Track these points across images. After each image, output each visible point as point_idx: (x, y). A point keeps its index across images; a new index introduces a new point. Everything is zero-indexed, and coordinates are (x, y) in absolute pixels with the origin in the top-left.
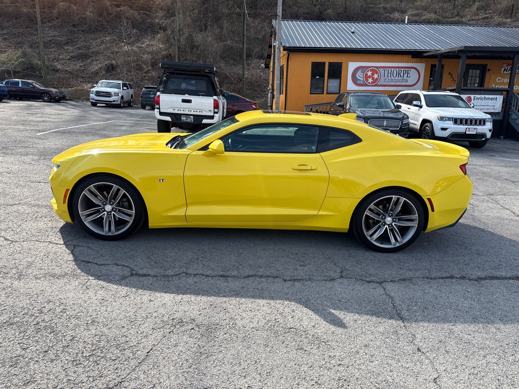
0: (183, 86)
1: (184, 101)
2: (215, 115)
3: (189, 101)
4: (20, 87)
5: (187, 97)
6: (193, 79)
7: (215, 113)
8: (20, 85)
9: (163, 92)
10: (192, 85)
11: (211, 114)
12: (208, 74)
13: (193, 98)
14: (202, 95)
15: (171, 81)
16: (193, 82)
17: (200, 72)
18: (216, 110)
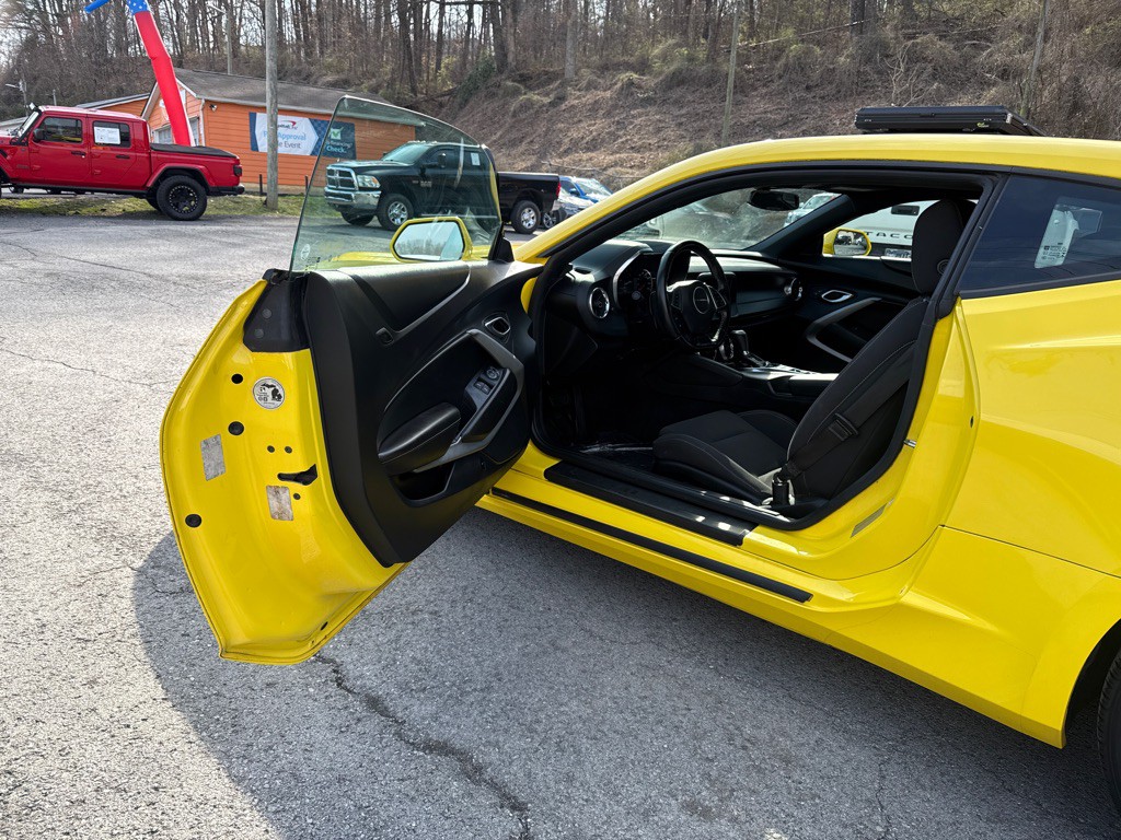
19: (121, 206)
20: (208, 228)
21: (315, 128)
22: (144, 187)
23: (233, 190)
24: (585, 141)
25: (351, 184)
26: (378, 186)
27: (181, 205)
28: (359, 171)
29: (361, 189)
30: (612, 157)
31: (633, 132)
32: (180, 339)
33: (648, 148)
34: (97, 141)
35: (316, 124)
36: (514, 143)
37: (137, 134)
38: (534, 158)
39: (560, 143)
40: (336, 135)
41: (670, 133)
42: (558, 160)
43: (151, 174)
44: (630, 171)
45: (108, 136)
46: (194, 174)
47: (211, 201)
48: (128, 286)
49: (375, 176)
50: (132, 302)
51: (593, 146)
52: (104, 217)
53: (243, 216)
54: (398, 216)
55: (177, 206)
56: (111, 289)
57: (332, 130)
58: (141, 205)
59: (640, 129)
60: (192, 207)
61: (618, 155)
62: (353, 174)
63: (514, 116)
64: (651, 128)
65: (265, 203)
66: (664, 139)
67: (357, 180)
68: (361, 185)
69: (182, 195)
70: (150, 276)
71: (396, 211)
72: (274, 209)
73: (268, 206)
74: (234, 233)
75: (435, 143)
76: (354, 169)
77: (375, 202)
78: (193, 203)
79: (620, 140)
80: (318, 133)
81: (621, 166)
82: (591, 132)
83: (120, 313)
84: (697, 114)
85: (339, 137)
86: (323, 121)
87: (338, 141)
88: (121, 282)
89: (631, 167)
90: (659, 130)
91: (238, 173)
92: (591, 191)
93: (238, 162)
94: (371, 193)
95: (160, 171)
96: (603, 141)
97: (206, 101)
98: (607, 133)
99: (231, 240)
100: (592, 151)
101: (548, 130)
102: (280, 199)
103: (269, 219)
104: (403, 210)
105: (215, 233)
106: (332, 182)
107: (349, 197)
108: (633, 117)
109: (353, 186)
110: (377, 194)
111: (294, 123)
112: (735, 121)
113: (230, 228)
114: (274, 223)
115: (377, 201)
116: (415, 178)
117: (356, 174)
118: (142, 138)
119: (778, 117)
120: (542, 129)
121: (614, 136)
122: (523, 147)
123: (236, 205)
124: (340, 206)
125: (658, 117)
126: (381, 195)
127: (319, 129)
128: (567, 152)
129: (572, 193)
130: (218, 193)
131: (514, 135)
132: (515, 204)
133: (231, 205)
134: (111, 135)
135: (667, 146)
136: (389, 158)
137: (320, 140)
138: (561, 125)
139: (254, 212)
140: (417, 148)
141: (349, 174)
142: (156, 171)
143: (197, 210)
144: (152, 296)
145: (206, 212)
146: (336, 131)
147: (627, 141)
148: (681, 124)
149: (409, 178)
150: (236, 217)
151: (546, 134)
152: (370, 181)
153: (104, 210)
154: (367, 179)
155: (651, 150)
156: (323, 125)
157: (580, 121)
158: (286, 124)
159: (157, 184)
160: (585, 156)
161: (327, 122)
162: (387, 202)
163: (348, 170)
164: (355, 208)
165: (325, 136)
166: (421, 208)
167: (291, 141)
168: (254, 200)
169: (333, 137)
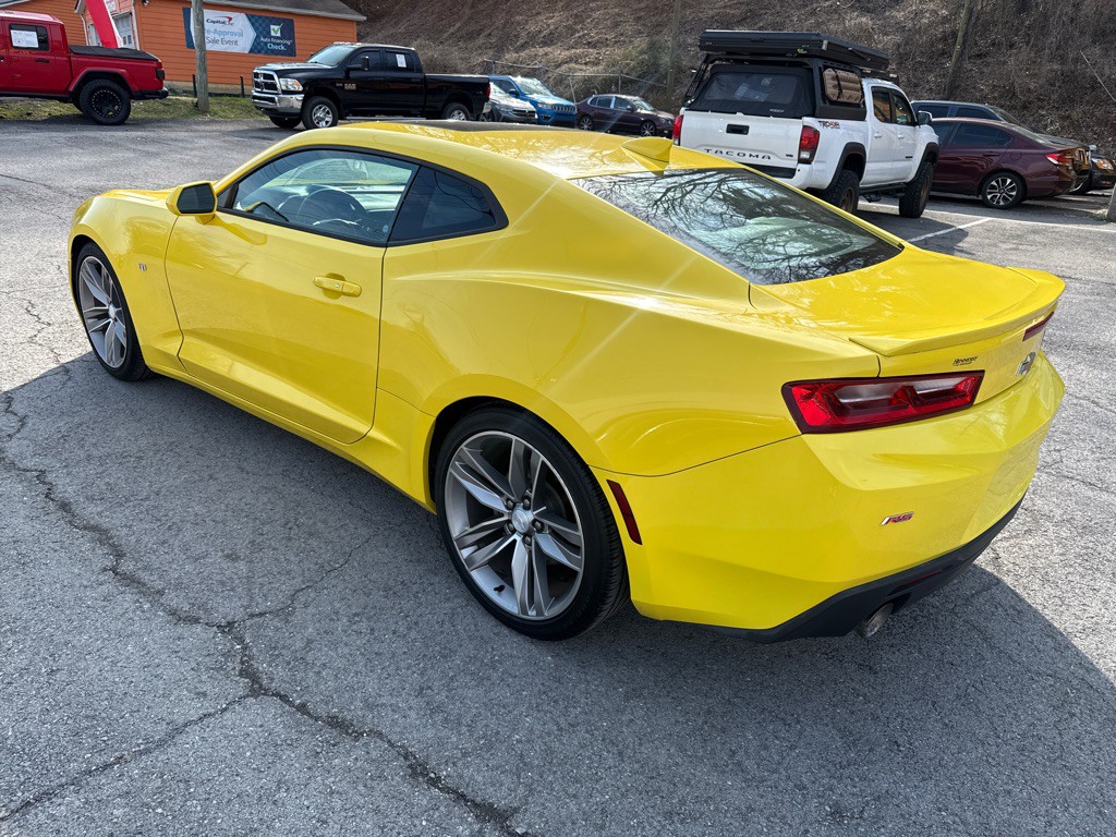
0: (742, 92)
1: (732, 129)
2: (801, 166)
3: (742, 130)
4: (611, 110)
5: (739, 119)
6: (767, 74)
7: (801, 161)
8: (612, 106)
9: (691, 108)
10: (764, 89)
11: (791, 164)
12: (806, 60)
13: (754, 123)
14: (776, 115)
15: (718, 80)
16: (767, 81)
17: (784, 55)
18: (805, 155)
19: (47, 109)
20: (128, 133)
21: (253, 24)
22: (66, 91)
23: (157, 93)
24: (542, 35)
25: (273, 87)
26: (301, 89)
27: (105, 110)
28: (282, 74)
29: (284, 92)
30: (567, 53)
31: (591, 26)
32: (53, 252)
33: (604, 43)
34: (15, 44)
35: (253, 20)
36: (472, 36)
37: (56, 36)
38: (491, 52)
39: (517, 36)
41: (628, 28)
42: (515, 55)
43: (73, 78)
44: (584, 67)
45: (25, 39)
46: (117, 78)
47: (135, 104)
48: (24, 199)
49: (298, 79)
50: (23, 215)
51: (548, 41)
52: (29, 121)
53: (173, 120)
54: (323, 119)
55: (100, 110)
56: (8, 202)
57: (272, 27)
58: (69, 109)
59: (597, 23)
60: (115, 112)
61: (574, 51)
62: (276, 77)
63: (473, 7)
64: (609, 23)
65: (196, 105)
66: (622, 35)
67: (281, 83)
68: (284, 88)
69: (106, 99)
70: (50, 188)
71: (320, 114)
72: (205, 112)
73: (199, 109)
74: (153, 141)
75: (359, 45)
76: (276, 71)
77: (298, 105)
78: (116, 108)
79: (577, 35)
80: (256, 29)
81: (576, 62)
82: (549, 26)
83: (9, 226)
84: (657, 8)
85: (279, 34)
86: (260, 17)
87: (278, 38)
88: (19, 194)
89: (586, 64)
90: (617, 25)
91: (161, 76)
92: (532, 92)
93: (160, 65)
94: (294, 96)
95: (82, 74)
96: (560, 35)
98: (565, 27)
99: (147, 148)
100: (549, 46)
101: (506, 22)
102: (211, 100)
103: (197, 123)
104: (328, 113)
105: (134, 141)
106: (257, 85)
107: (272, 100)
108: (592, 10)
109: (276, 89)
110: (300, 97)
111: (230, 19)
112: (694, 15)
113: (151, 134)
114: (202, 127)
115: (300, 104)
116: (339, 80)
117: (279, 78)
118: (60, 40)
119: (737, 12)
120: (500, 22)
121: (571, 30)
122: (481, 40)
123: (166, 108)
124: (266, 109)
125: (617, 10)
126: (304, 98)
127: (257, 25)
128: (524, 46)
129: (511, 93)
130: (142, 97)
131: (473, 27)
132: (444, 106)
133: (162, 107)
134: (28, 39)
135: (624, 42)
136: (313, 60)
137: (258, 37)
138: (519, 18)
139: (185, 116)
140: (341, 49)
141: (271, 77)
142: (78, 73)
143: (122, 114)
144: (45, 209)
145: (131, 116)
146: (276, 27)
147: (584, 35)
148: (639, 18)
149: (333, 81)
150: (165, 121)
151: (504, 26)
152: (292, 84)
153: (29, 114)
154: (290, 81)
155: (607, 45)
156: (260, 21)
157: (539, 13)
158: (222, 20)
159: (79, 87)
160: (541, 51)
161: (267, 17)
162: (311, 105)
163: (271, 73)
164: (282, 111)
165: (264, 33)
166: (347, 111)
167: (227, 38)
168: (185, 103)
169: (273, 34)
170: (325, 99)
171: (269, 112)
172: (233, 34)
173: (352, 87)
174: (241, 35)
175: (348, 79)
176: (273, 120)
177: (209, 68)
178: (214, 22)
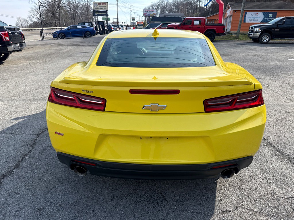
25: (252, 31)
26: (260, 31)
29: (255, 32)
34: (194, 24)
35: (264, 14)
40: (270, 16)
43: (204, 31)
46: (214, 31)
47: (216, 37)
49: (260, 28)
65: (235, 37)
68: (256, 31)
71: (265, 38)
72: (237, 38)
75: (284, 17)
80: (264, 16)
86: (266, 12)
91: (224, 30)
94: (258, 33)
95: (206, 30)
97: (234, 10)
102: (239, 35)
104: (268, 38)
106: (249, 30)
110: (260, 33)
111: (258, 14)
115: (259, 35)
116: (274, 28)
117: (255, 28)
118: (204, 22)
123: (228, 38)
134: (197, 23)
137: (264, 18)
140: (278, 19)
143: (213, 39)
145: (215, 40)
146: (271, 15)
149: (271, 28)
154: (258, 29)
158: (255, 14)
161: (269, 12)
162: (262, 36)
163: (253, 27)
164: (253, 37)
165: (267, 17)
166: (274, 37)
167: (255, 19)
168: (233, 36)
169: (269, 17)
170: (268, 34)
171: (251, 38)
172: (257, 18)
173: (278, 29)
174: (259, 18)
175: (277, 28)
176: (253, 40)
177: (241, 27)
178: (252, 15)
